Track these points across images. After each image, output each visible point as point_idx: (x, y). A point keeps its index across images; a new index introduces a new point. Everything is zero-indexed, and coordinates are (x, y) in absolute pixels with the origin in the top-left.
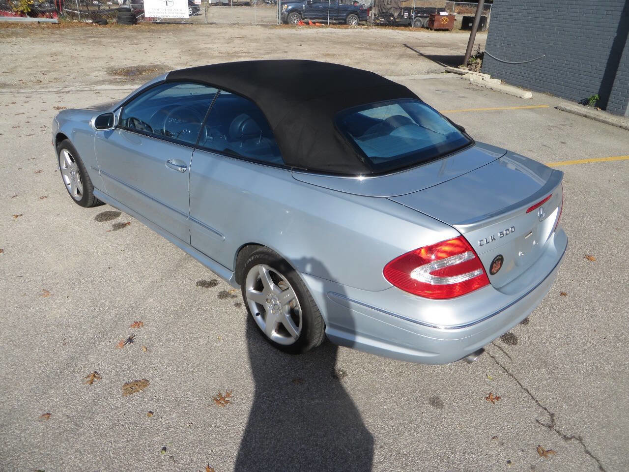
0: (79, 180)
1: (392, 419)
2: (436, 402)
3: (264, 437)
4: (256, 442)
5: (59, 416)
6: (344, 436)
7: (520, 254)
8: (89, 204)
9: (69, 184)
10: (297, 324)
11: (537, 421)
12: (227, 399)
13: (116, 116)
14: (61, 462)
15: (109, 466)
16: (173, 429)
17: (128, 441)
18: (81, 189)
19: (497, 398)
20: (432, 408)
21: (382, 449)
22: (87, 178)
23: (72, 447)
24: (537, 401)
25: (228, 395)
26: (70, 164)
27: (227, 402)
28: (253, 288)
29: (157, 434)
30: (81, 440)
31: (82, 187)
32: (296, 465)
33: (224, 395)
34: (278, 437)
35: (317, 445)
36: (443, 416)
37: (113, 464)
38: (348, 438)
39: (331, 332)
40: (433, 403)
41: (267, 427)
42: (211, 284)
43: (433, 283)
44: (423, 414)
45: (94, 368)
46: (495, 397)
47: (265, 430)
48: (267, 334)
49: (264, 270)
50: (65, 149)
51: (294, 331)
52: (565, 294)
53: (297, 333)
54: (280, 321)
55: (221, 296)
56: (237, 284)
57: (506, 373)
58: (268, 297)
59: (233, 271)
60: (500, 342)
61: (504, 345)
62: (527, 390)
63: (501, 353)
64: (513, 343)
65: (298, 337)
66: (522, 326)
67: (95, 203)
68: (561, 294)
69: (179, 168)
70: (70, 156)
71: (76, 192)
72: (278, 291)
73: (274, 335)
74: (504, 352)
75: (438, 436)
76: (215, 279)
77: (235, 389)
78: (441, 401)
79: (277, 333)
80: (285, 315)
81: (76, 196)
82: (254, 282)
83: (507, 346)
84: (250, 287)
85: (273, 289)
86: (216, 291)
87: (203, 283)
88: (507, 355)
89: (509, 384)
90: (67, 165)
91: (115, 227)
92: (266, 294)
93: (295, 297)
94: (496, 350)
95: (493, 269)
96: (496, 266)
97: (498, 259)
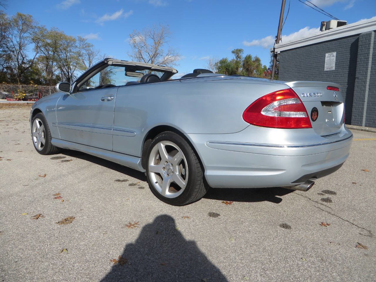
0: (43, 137)
1: (256, 234)
2: (285, 226)
3: (163, 242)
4: (157, 244)
5: (10, 234)
6: (222, 241)
7: (327, 121)
8: (47, 152)
9: (36, 142)
10: (184, 179)
11: (360, 234)
12: (135, 225)
13: (72, 88)
14: (7, 255)
15: (44, 256)
16: (94, 239)
17: (60, 244)
18: (44, 142)
19: (328, 225)
20: (284, 229)
22: (49, 133)
23: (17, 247)
24: (356, 225)
25: (136, 224)
26: (39, 128)
27: (135, 227)
28: (154, 164)
29: (83, 241)
30: (24, 244)
31: (45, 140)
32: (189, 255)
33: (133, 223)
34: (173, 242)
35: (203, 245)
36: (292, 232)
37: (47, 255)
38: (225, 242)
39: (208, 173)
40: (283, 227)
41: (165, 238)
42: (124, 181)
43: (276, 115)
44: (278, 231)
45: (39, 213)
46: (326, 224)
47: (164, 239)
48: (163, 194)
49: (162, 146)
50: (37, 119)
51: (183, 184)
52: (355, 183)
53: (184, 183)
54: (172, 181)
55: (130, 185)
56: (142, 168)
57: (330, 214)
58: (164, 166)
59: (140, 157)
60: (321, 202)
61: (324, 203)
62: (347, 221)
63: (323, 206)
64: (330, 202)
65: (185, 187)
66: (333, 195)
67: (52, 151)
68: (353, 183)
69: (109, 98)
70: (39, 122)
71: (40, 146)
72: (171, 158)
73: (168, 193)
74: (325, 206)
75: (292, 241)
76: (127, 179)
77: (141, 221)
78: (289, 226)
79: (170, 192)
80: (175, 174)
81: (40, 148)
82: (155, 159)
83: (326, 203)
84: (152, 163)
85: (167, 158)
86: (127, 183)
87: (119, 181)
88: (327, 207)
89: (334, 218)
90: (36, 129)
91: (62, 161)
92: (162, 164)
93: (183, 156)
94: (319, 205)
95: (313, 117)
96: (315, 115)
97: (315, 110)
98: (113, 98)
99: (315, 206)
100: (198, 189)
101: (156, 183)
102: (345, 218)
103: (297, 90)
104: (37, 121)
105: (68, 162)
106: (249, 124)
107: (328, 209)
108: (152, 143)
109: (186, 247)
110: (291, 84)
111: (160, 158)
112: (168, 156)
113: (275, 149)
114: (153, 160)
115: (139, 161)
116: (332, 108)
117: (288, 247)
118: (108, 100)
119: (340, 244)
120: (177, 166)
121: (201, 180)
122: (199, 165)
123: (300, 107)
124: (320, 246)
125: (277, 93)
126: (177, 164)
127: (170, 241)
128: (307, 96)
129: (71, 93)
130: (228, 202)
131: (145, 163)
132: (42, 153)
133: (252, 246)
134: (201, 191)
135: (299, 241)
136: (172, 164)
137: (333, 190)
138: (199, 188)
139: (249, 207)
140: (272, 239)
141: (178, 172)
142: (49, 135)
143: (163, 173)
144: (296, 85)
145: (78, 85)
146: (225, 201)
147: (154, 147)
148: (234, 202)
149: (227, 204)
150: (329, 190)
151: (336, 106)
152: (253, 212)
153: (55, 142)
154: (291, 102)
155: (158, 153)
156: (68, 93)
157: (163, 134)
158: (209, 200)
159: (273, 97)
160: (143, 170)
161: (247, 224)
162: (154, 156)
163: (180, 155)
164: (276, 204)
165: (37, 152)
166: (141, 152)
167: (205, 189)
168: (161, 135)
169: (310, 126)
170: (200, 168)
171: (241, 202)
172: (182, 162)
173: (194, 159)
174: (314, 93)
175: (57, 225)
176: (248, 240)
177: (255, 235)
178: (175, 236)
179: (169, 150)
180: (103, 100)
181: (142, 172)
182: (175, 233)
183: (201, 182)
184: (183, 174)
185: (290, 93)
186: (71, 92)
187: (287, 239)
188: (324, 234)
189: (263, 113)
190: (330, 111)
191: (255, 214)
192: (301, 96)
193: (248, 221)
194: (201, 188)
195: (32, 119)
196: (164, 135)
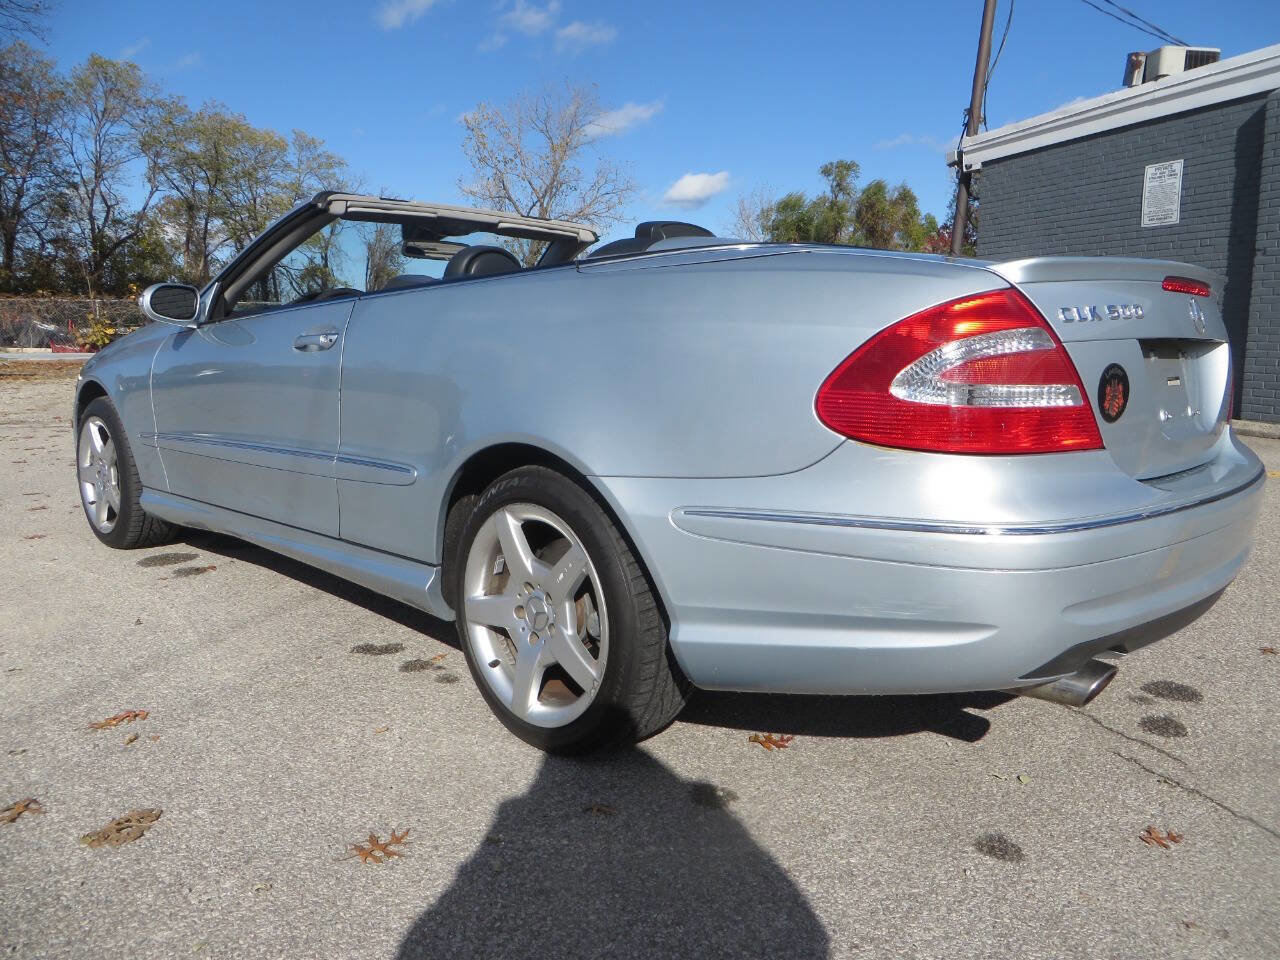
0: (114, 483)
1: (876, 883)
2: (997, 847)
3: (491, 928)
4: (464, 938)
6: (736, 923)
7: (1162, 416)
8: (130, 537)
9: (92, 503)
10: (595, 652)
12: (392, 848)
13: (203, 303)
16: (216, 914)
18: (117, 502)
19: (1174, 839)
20: (990, 861)
21: (855, 951)
22: (133, 470)
25: (397, 840)
27: (390, 854)
28: (483, 592)
29: (165, 924)
31: (119, 496)
33: (384, 838)
34: (534, 928)
35: (654, 944)
36: (1026, 876)
38: (748, 927)
39: (686, 634)
40: (991, 851)
41: (503, 907)
42: (387, 650)
43: (952, 400)
44: (968, 873)
45: (32, 792)
46: (1165, 835)
47: (497, 911)
48: (517, 712)
49: (511, 523)
50: (92, 418)
51: (589, 672)
52: (1272, 651)
53: (594, 673)
54: (550, 661)
55: (408, 667)
56: (445, 604)
57: (1179, 789)
58: (519, 600)
59: (435, 566)
60: (1140, 733)
61: (1156, 739)
62: (1251, 820)
63: (1148, 752)
64: (1177, 734)
65: (598, 685)
66: (1189, 705)
67: (144, 534)
68: (1264, 651)
69: (322, 339)
70: (101, 430)
71: (105, 516)
72: (544, 570)
73: (536, 708)
74: (1159, 750)
75: (1024, 921)
76: (399, 641)
77: (419, 829)
78: (1013, 846)
79: (544, 704)
80: (562, 634)
81: (105, 525)
82: (487, 572)
83: (1162, 740)
84: (477, 590)
85: (531, 570)
86: (396, 660)
87: (368, 649)
88: (1168, 755)
89: (1197, 809)
90: (92, 457)
91: (180, 573)
92: (515, 594)
93: (587, 564)
94: (1136, 747)
95: (1107, 405)
96: (1114, 397)
97: (1114, 376)
98: (334, 337)
99: (1119, 755)
100: (648, 696)
101: (494, 664)
102: (1241, 806)
103: (1040, 297)
104: (93, 427)
105: (199, 577)
106: (843, 438)
107: (1169, 768)
108: (476, 510)
109: (583, 953)
110: (1013, 271)
111: (505, 573)
112: (536, 565)
113: (954, 542)
114: (483, 576)
115: (431, 578)
116: (1183, 364)
117: (1008, 947)
118: (322, 348)
119: (1226, 935)
120: (567, 605)
121: (659, 660)
122: (650, 601)
123: (1055, 367)
124: (1145, 941)
125: (957, 307)
126: (569, 597)
127: (520, 922)
128: (1083, 319)
129: (200, 325)
130: (776, 736)
131: (453, 587)
132: (115, 540)
133: (856, 947)
134: (662, 699)
135: (1054, 920)
136: (548, 595)
137: (1187, 682)
138: (653, 692)
139: (855, 760)
140: (943, 910)
141: (572, 627)
142: (134, 479)
143: (518, 625)
144: (1036, 276)
145: (227, 294)
146: (760, 734)
147: (482, 528)
148: (798, 738)
149: (769, 748)
150: (1172, 683)
151: (1197, 357)
152: (871, 783)
153: (153, 503)
154: (1015, 343)
155: (497, 549)
156: (190, 323)
157: (512, 477)
158: (701, 727)
159: (939, 322)
160: (446, 614)
161: (843, 836)
162: (486, 559)
163: (577, 561)
164: (962, 744)
165: (96, 540)
166: (437, 543)
167: (677, 693)
168: (504, 483)
169: (1097, 444)
170: (656, 611)
171: (825, 739)
172: (586, 587)
173: (629, 578)
174: (1109, 308)
175: (83, 850)
176: (844, 915)
177: (873, 892)
178: (543, 898)
179: (539, 538)
180: (303, 348)
181: (447, 619)
182: (548, 884)
183: (658, 666)
184: (591, 632)
185: (1009, 309)
186: (203, 319)
187: (1005, 909)
188: (1158, 883)
189: (898, 391)
190: (1177, 378)
191: (879, 792)
192: (1055, 318)
193: (846, 822)
194: (658, 690)
195: (79, 420)
196: (516, 480)
